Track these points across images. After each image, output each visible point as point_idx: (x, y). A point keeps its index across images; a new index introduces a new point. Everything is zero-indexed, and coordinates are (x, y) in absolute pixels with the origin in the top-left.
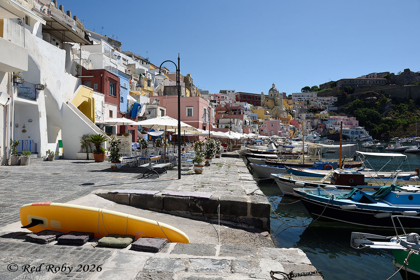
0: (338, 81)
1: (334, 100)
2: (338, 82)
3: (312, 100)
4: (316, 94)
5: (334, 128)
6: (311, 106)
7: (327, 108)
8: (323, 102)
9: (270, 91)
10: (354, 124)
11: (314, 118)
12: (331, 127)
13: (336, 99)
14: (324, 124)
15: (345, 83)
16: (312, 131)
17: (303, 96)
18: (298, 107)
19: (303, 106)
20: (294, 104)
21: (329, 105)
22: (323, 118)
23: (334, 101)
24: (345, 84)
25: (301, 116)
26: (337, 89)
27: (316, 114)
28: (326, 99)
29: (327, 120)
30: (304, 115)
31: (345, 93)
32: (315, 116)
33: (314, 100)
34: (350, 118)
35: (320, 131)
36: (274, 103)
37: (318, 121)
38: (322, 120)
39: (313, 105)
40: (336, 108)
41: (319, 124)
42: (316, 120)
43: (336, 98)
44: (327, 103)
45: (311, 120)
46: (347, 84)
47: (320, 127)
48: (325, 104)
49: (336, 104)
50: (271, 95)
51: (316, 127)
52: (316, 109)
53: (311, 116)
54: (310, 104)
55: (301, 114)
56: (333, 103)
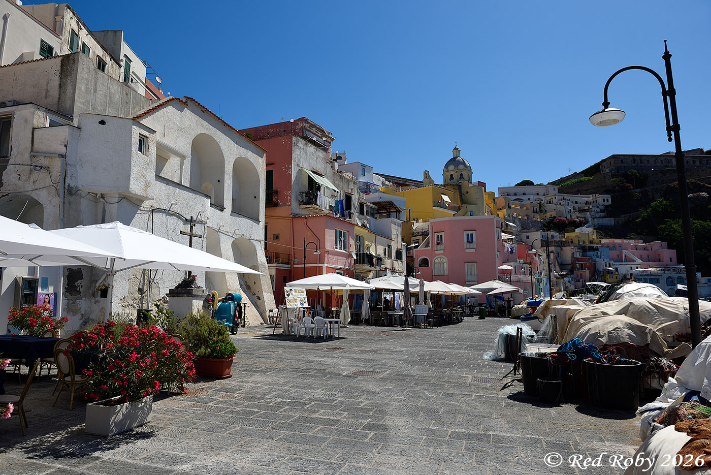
0: (603, 161)
1: (604, 200)
2: (604, 163)
3: (550, 202)
4: (554, 189)
5: (617, 270)
6: (548, 215)
7: (590, 219)
8: (577, 206)
9: (447, 166)
10: (666, 260)
11: (561, 245)
12: (610, 266)
13: (607, 200)
14: (591, 258)
15: (622, 163)
16: (563, 276)
17: (524, 194)
18: (520, 217)
19: (532, 215)
20: (509, 207)
21: (593, 213)
22: (584, 245)
23: (604, 203)
24: (623, 165)
25: (528, 237)
26: (605, 177)
27: (566, 235)
28: (582, 199)
29: (597, 249)
30: (536, 236)
31: (628, 186)
32: (564, 240)
33: (555, 201)
34: (651, 243)
35: (581, 278)
36: (461, 196)
37: (574, 251)
38: (584, 249)
39: (554, 214)
40: (610, 221)
41: (577, 259)
42: (569, 248)
43: (609, 197)
44: (587, 208)
45: (556, 248)
46: (626, 165)
47: (582, 266)
48: (582, 211)
49: (608, 211)
50: (452, 175)
51: (569, 267)
52: (564, 222)
53: (555, 239)
54: (546, 211)
55: (528, 234)
56: (602, 208)
